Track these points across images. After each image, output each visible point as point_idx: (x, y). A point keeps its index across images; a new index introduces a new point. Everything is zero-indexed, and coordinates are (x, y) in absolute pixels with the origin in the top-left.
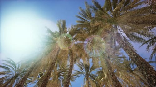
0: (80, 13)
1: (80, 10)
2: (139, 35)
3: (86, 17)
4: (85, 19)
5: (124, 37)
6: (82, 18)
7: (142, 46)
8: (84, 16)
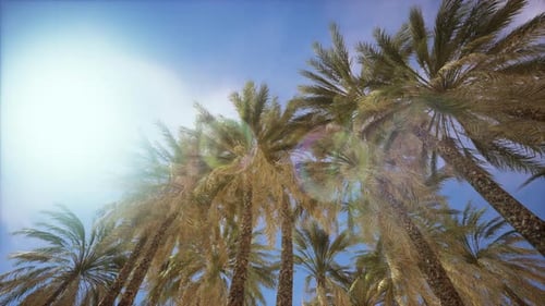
0: (313, 63)
1: (314, 54)
2: (518, 145)
3: (331, 76)
4: (328, 80)
5: (465, 150)
6: (322, 80)
7: (527, 182)
8: (324, 72)
